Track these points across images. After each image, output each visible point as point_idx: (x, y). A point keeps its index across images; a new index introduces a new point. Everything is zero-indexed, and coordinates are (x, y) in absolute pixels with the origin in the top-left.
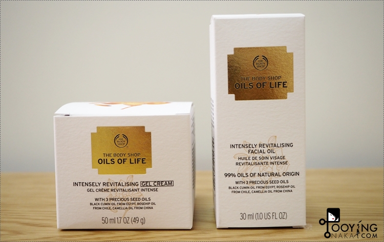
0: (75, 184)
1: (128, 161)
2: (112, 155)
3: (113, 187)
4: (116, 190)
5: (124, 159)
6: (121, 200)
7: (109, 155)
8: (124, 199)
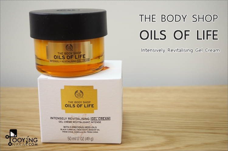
0: (52, 118)
1: (83, 106)
2: (74, 102)
3: (74, 120)
4: (76, 122)
5: (81, 105)
6: (79, 127)
7: (72, 102)
8: (81, 127)
